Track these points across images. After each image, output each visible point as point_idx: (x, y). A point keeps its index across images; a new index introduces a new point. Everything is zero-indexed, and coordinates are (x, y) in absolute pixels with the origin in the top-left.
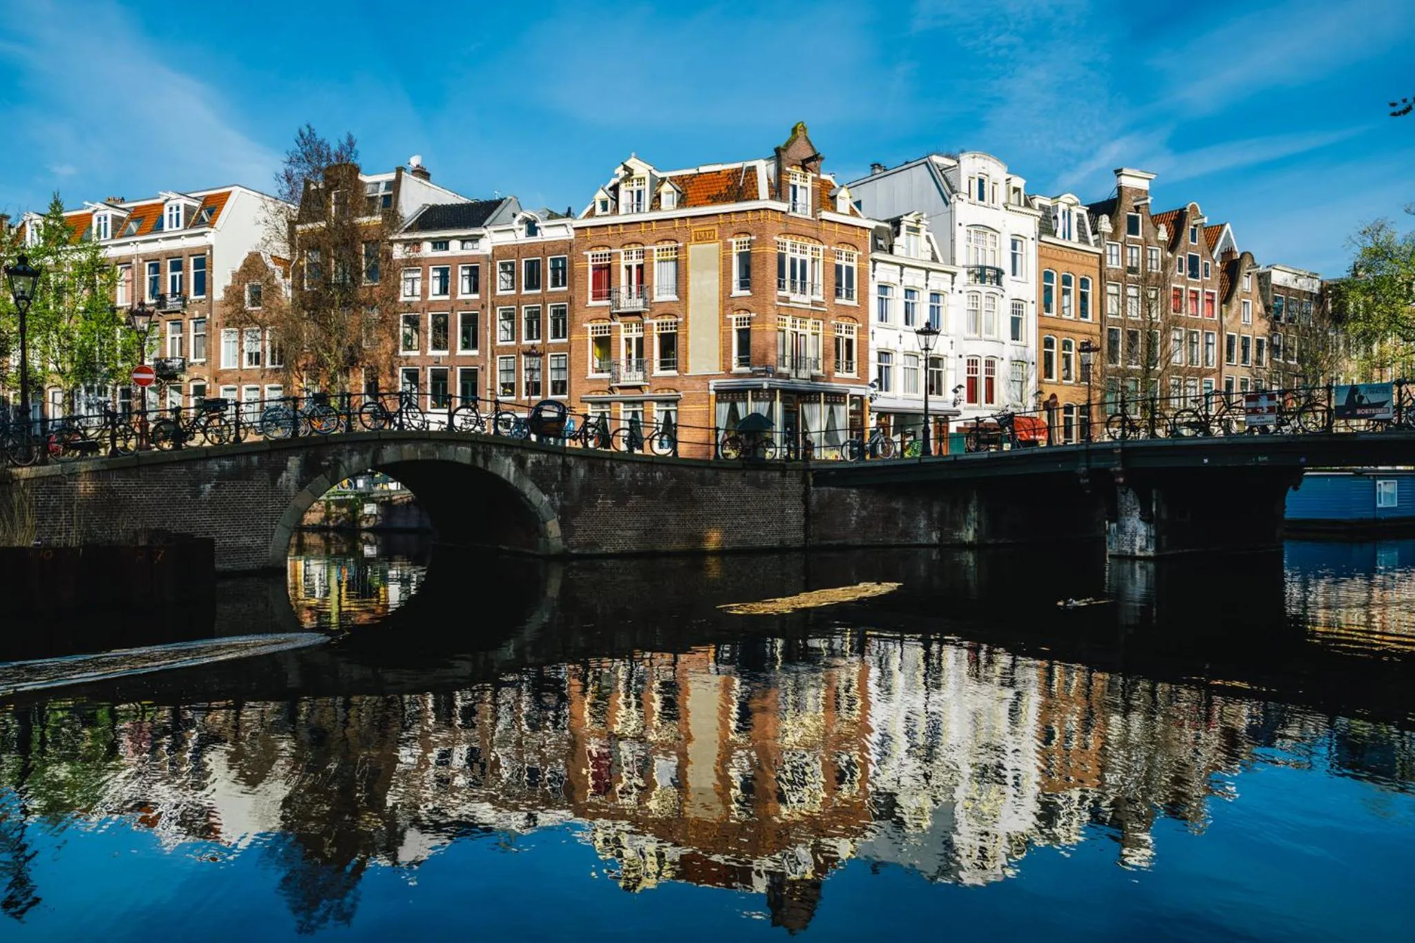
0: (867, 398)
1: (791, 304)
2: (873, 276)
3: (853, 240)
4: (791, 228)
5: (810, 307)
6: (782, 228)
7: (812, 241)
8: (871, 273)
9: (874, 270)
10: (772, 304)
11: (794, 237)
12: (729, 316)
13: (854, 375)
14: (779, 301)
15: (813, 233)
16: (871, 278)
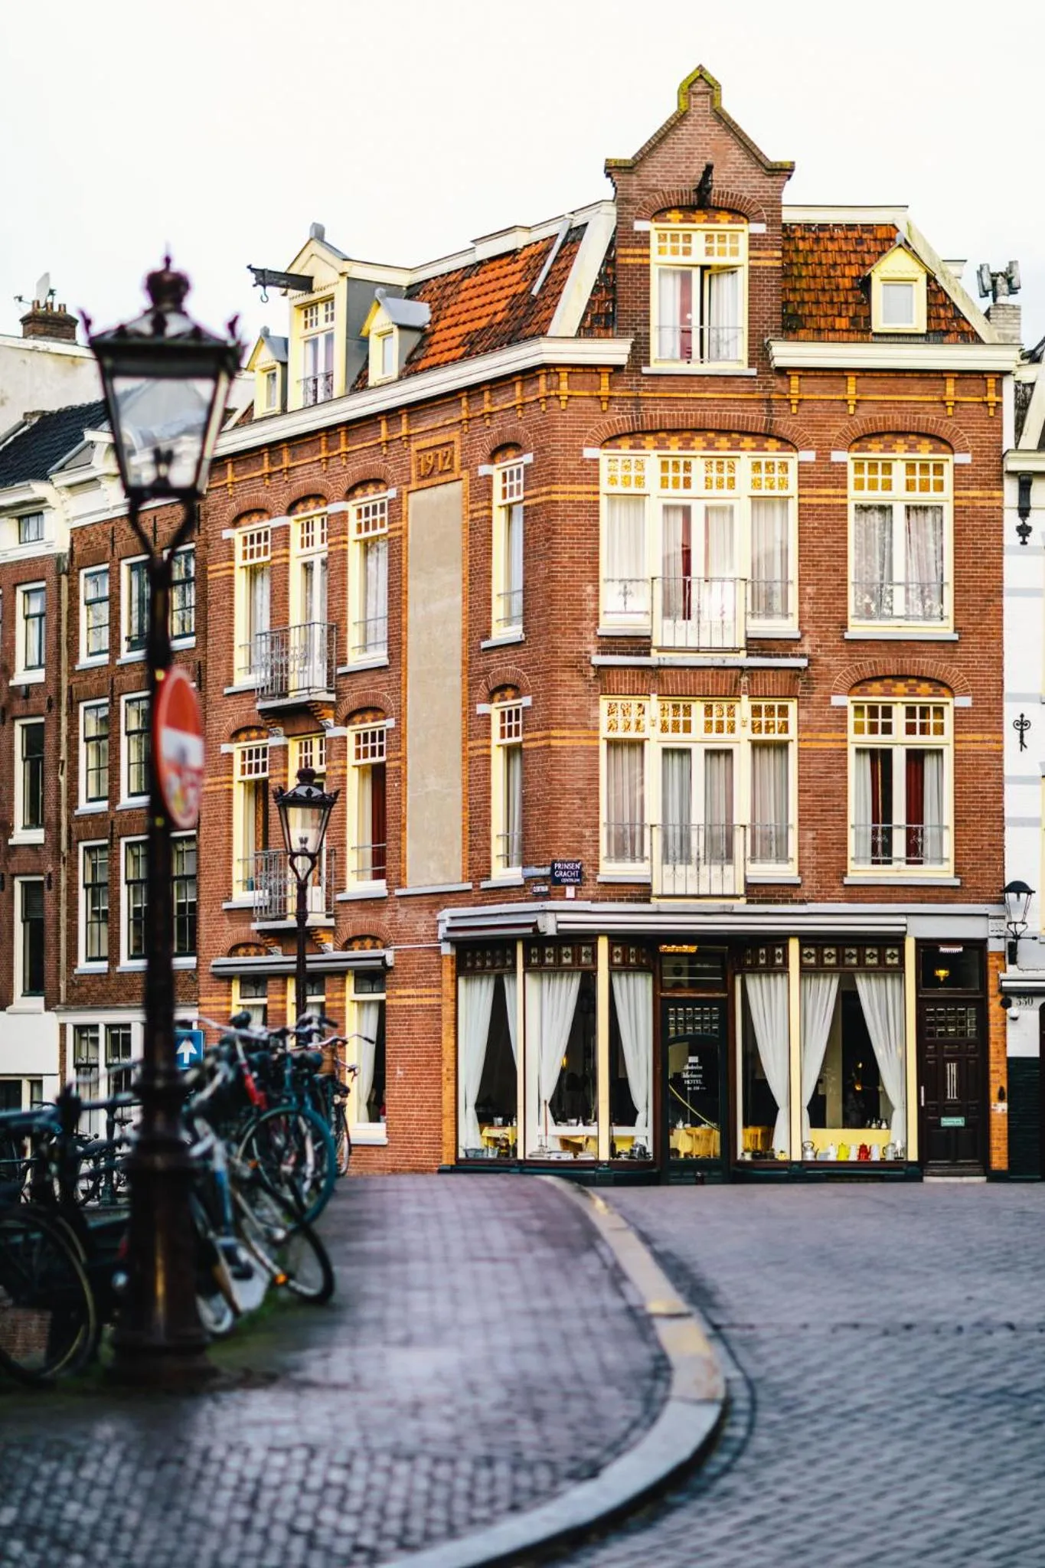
0: (995, 946)
1: (654, 659)
2: (1024, 531)
3: (929, 418)
4: (659, 413)
5: (742, 659)
6: (618, 418)
7: (748, 442)
8: (1011, 520)
9: (1024, 511)
10: (578, 665)
11: (674, 441)
12: (482, 709)
13: (939, 871)
14: (604, 651)
15: (755, 415)
16: (1011, 537)
